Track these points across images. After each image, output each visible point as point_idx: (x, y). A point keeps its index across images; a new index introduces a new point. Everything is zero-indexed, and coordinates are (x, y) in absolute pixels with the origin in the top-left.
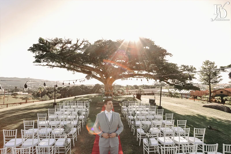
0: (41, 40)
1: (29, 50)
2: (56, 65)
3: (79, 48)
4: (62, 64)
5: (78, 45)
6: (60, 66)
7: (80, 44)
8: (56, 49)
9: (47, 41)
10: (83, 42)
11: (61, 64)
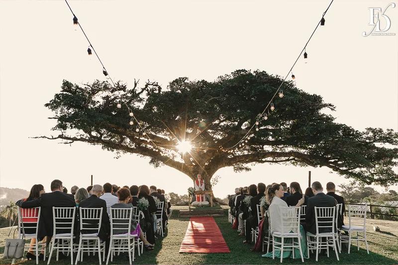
0: (67, 85)
1: (47, 105)
2: (79, 137)
3: (139, 99)
4: (94, 134)
5: (137, 92)
6: (87, 138)
7: (140, 91)
8: (94, 103)
9: (77, 87)
10: (146, 86)
11: (90, 134)
